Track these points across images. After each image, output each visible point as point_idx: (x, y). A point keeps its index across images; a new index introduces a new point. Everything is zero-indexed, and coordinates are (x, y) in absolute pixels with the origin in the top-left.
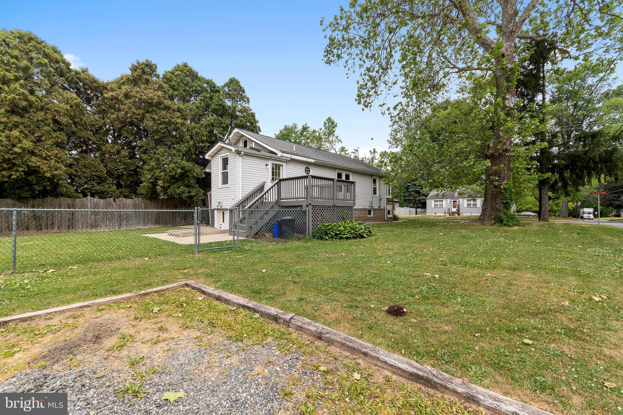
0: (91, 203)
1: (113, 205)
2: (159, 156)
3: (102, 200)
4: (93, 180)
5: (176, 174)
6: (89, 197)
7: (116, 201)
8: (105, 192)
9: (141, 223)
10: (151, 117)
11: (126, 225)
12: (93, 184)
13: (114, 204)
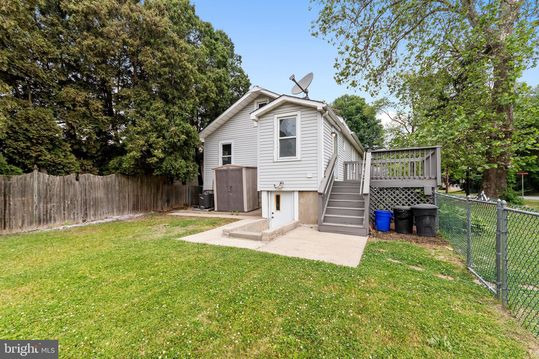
0: (39, 183)
1: (74, 184)
2: (154, 114)
3: (58, 178)
4: (41, 144)
5: (179, 140)
6: (36, 172)
7: (81, 179)
8: (60, 164)
9: (115, 210)
10: (152, 53)
11: (95, 215)
12: (41, 151)
13: (77, 183)
